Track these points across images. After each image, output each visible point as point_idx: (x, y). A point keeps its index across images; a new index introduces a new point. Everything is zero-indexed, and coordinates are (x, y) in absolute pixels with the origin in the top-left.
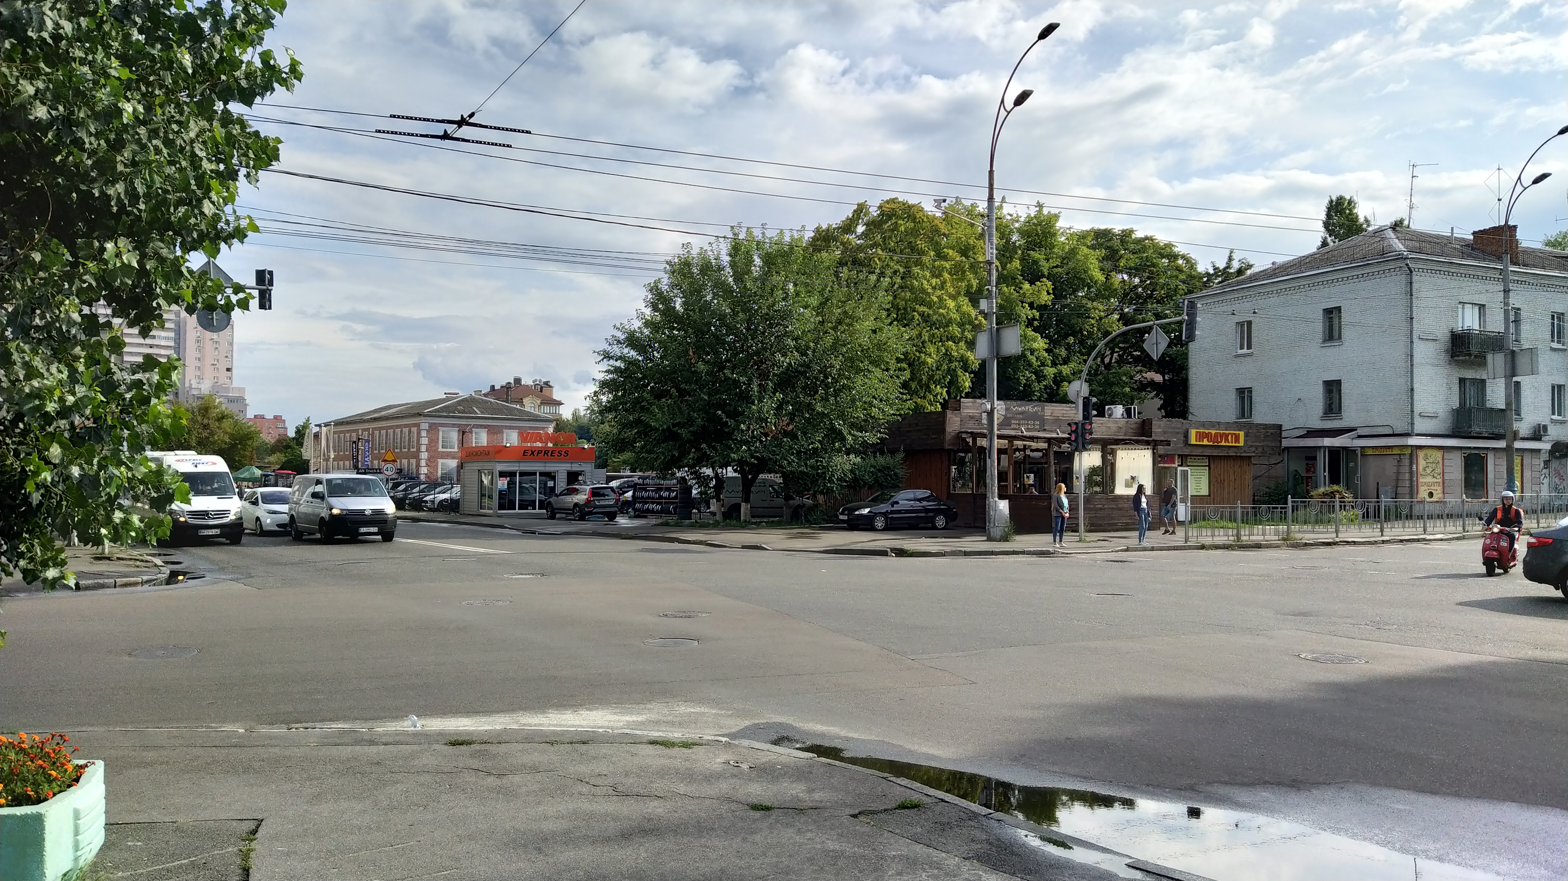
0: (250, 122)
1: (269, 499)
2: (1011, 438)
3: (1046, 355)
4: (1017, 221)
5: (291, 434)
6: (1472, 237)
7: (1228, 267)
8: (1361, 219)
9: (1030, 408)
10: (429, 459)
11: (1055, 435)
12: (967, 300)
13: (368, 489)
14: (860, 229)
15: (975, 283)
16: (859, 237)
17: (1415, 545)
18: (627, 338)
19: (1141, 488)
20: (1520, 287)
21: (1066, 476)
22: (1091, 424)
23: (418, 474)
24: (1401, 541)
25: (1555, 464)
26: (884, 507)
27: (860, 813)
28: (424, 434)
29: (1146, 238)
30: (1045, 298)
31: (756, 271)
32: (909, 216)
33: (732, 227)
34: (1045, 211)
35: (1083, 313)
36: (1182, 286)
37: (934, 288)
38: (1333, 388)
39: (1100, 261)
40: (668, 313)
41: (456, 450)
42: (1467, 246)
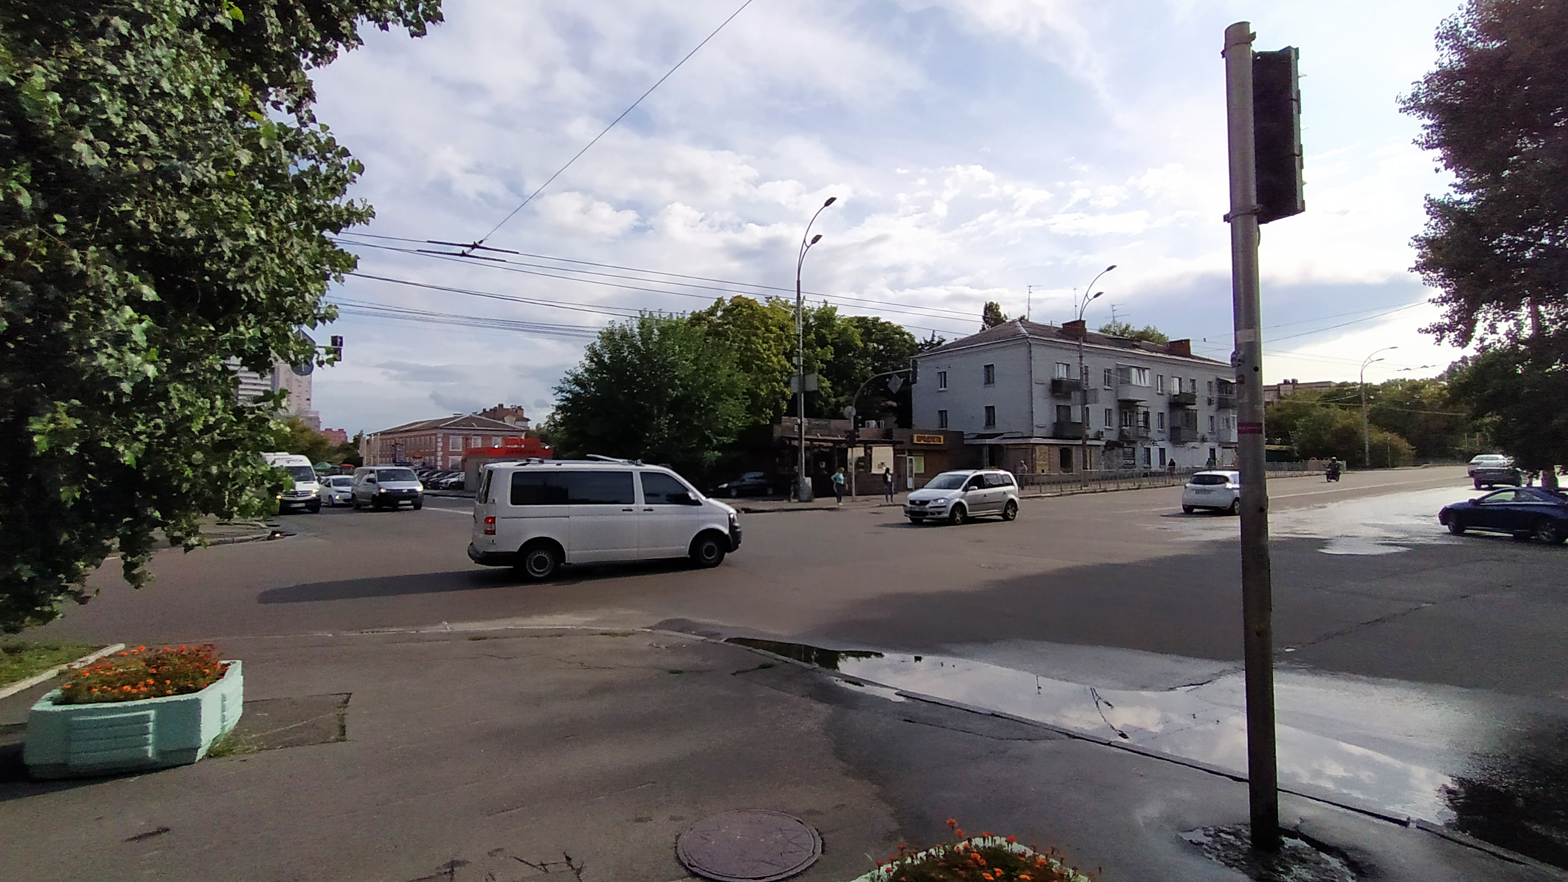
0: (337, 244)
1: (337, 483)
2: (811, 440)
3: (830, 390)
4: (813, 311)
5: (351, 441)
6: (1061, 327)
7: (933, 340)
8: (1003, 315)
9: (823, 422)
10: (442, 457)
11: (836, 438)
12: (784, 357)
13: (404, 476)
14: (719, 313)
15: (788, 347)
16: (719, 318)
17: (1035, 499)
18: (574, 379)
19: (888, 470)
20: (1088, 355)
21: (844, 462)
22: (858, 431)
23: (436, 466)
24: (1029, 497)
25: (1107, 452)
26: (736, 483)
27: (737, 672)
28: (439, 440)
29: (887, 322)
30: (830, 357)
31: (655, 338)
32: (749, 307)
33: (640, 311)
34: (829, 305)
35: (851, 366)
36: (908, 351)
37: (764, 350)
38: (990, 410)
39: (861, 336)
40: (600, 363)
41: (461, 450)
42: (1059, 331)
